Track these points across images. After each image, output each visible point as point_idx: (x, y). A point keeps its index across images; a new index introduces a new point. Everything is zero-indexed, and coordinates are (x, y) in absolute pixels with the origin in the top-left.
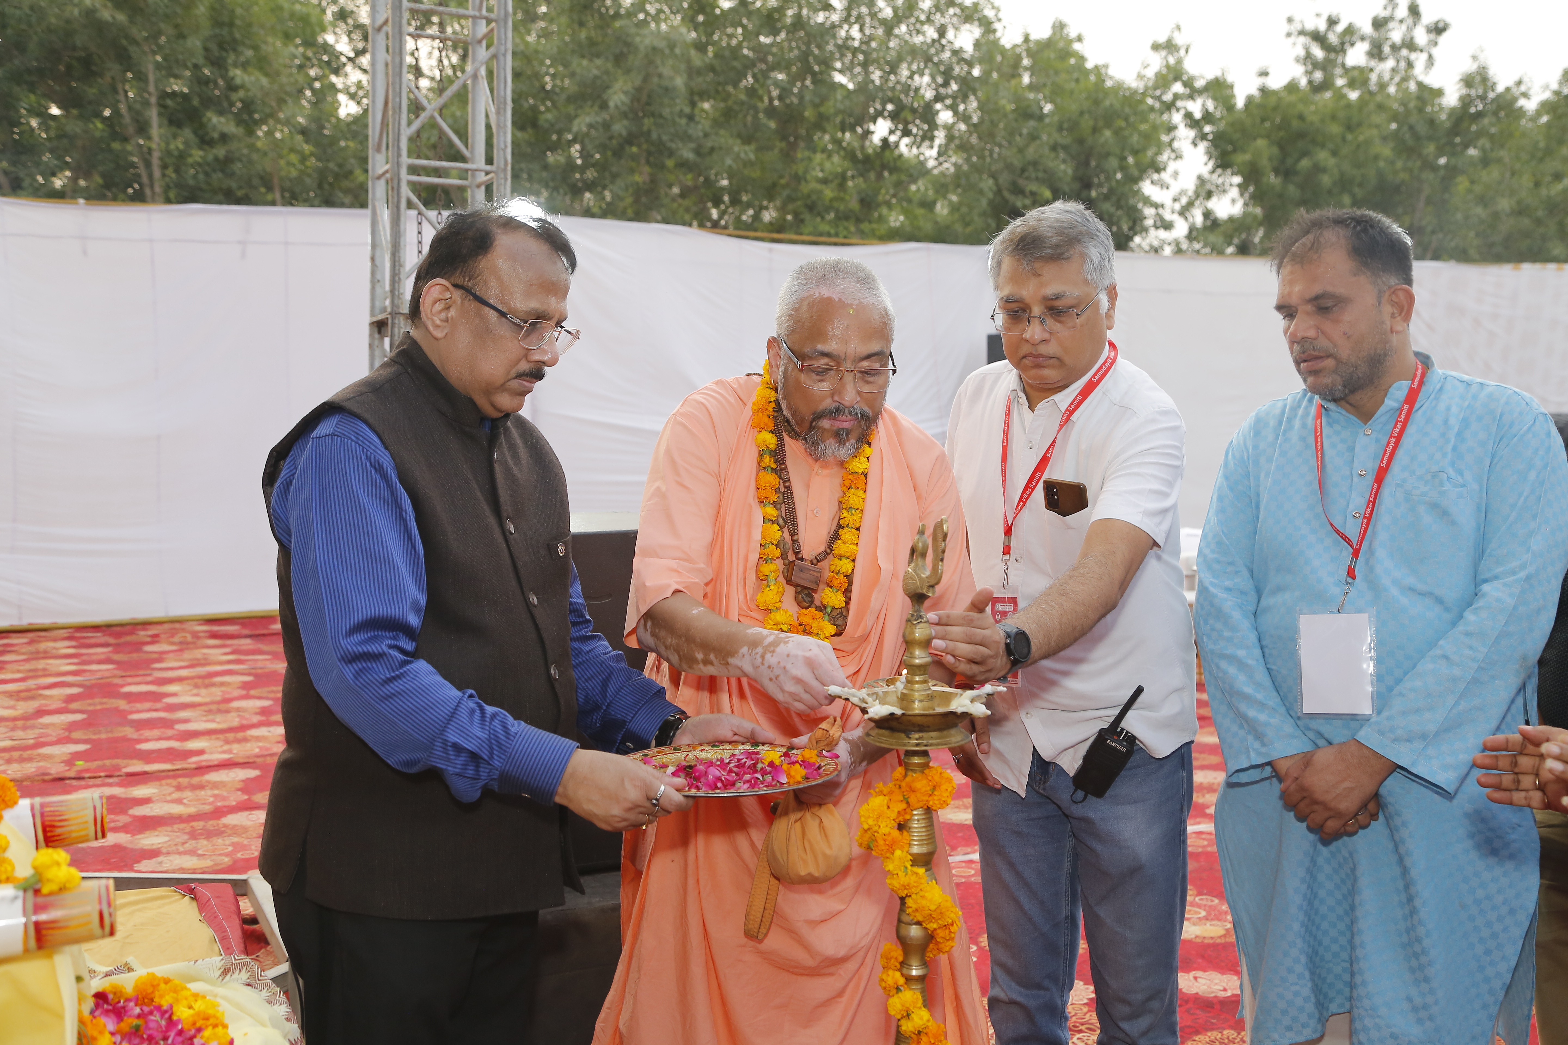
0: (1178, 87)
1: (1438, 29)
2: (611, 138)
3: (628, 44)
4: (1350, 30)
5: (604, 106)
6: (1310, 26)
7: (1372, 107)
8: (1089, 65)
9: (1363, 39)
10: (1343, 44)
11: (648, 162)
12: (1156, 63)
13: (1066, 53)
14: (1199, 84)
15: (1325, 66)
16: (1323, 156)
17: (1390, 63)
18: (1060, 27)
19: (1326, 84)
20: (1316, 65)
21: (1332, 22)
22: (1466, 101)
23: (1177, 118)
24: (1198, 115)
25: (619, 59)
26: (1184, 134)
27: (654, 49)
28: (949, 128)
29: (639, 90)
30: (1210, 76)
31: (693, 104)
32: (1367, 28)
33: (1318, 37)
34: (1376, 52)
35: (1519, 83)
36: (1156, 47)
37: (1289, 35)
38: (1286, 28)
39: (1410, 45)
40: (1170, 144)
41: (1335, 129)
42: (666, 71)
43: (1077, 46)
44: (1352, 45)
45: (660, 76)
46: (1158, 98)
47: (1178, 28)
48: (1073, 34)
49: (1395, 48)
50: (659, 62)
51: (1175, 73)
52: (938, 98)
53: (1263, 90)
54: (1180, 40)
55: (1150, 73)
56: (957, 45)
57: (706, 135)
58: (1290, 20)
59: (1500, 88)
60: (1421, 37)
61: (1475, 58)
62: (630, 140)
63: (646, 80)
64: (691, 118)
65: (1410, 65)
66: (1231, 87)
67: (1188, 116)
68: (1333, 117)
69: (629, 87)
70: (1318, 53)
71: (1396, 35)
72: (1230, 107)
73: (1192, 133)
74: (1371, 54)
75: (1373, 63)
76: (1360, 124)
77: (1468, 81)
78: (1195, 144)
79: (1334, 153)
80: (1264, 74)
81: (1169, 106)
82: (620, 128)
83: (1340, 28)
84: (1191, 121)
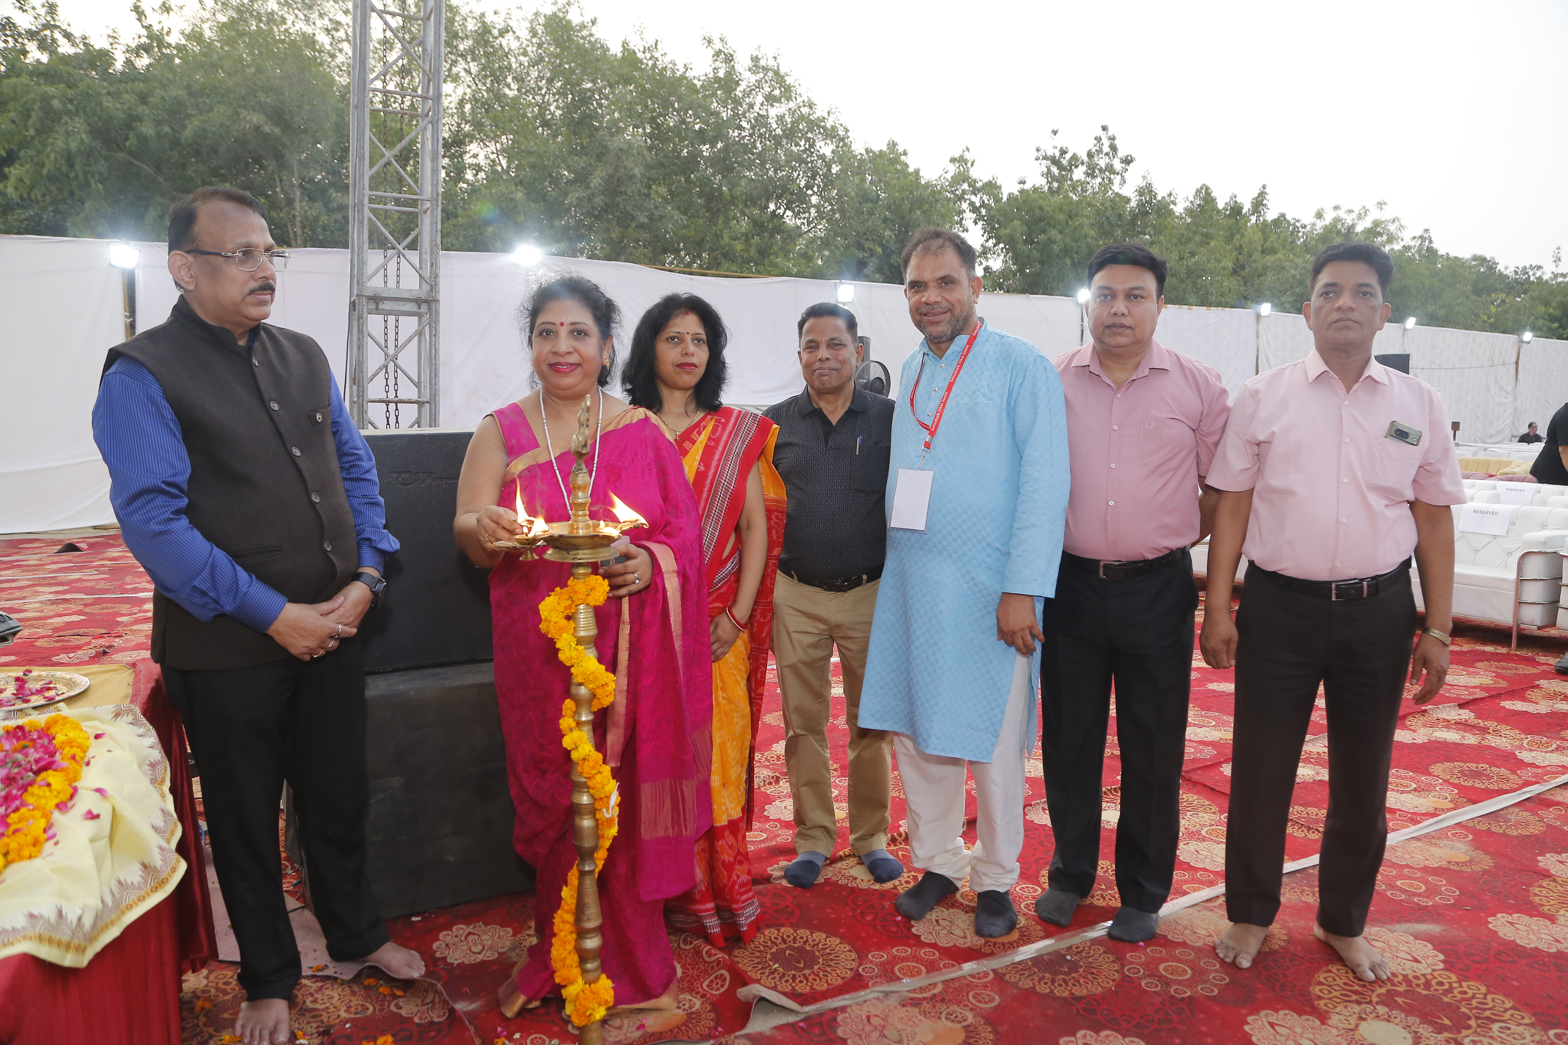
0: (965, 186)
1: (1128, 161)
2: (593, 208)
3: (605, 147)
4: (1074, 157)
5: (588, 187)
6: (1050, 153)
7: (1084, 204)
8: (911, 170)
9: (1082, 163)
10: (1071, 166)
11: (618, 224)
12: (952, 169)
13: (896, 161)
14: (979, 185)
15: (1061, 180)
16: (1053, 233)
17: (1099, 180)
18: (893, 145)
19: (1058, 191)
20: (1054, 179)
21: (1063, 152)
22: (1141, 204)
23: (965, 206)
24: (978, 204)
25: (600, 157)
26: (969, 216)
27: (621, 149)
28: (817, 207)
29: (611, 177)
30: (985, 180)
31: (649, 187)
32: (1085, 158)
33: (1054, 161)
34: (1090, 172)
35: (1170, 195)
36: (953, 160)
37: (1037, 159)
38: (1035, 154)
39: (1110, 169)
40: (960, 223)
41: (1062, 217)
42: (629, 165)
43: (903, 158)
44: (1076, 167)
45: (625, 168)
46: (952, 192)
47: (968, 150)
48: (901, 150)
49: (1101, 170)
50: (624, 158)
51: (962, 177)
52: (809, 186)
53: (1022, 191)
54: (968, 156)
55: (949, 176)
56: (821, 152)
57: (656, 207)
58: (1038, 150)
59: (1159, 198)
60: (1118, 165)
61: (1144, 177)
62: (606, 209)
63: (616, 168)
64: (648, 195)
65: (1111, 181)
66: (1000, 188)
67: (972, 204)
68: (1061, 210)
69: (604, 174)
70: (1055, 170)
71: (1102, 163)
72: (998, 200)
73: (974, 216)
74: (1087, 174)
75: (1088, 179)
76: (1077, 215)
77: (1141, 192)
78: (976, 223)
79: (1061, 232)
80: (1023, 182)
81: (961, 198)
82: (599, 201)
83: (1068, 156)
84: (974, 209)
